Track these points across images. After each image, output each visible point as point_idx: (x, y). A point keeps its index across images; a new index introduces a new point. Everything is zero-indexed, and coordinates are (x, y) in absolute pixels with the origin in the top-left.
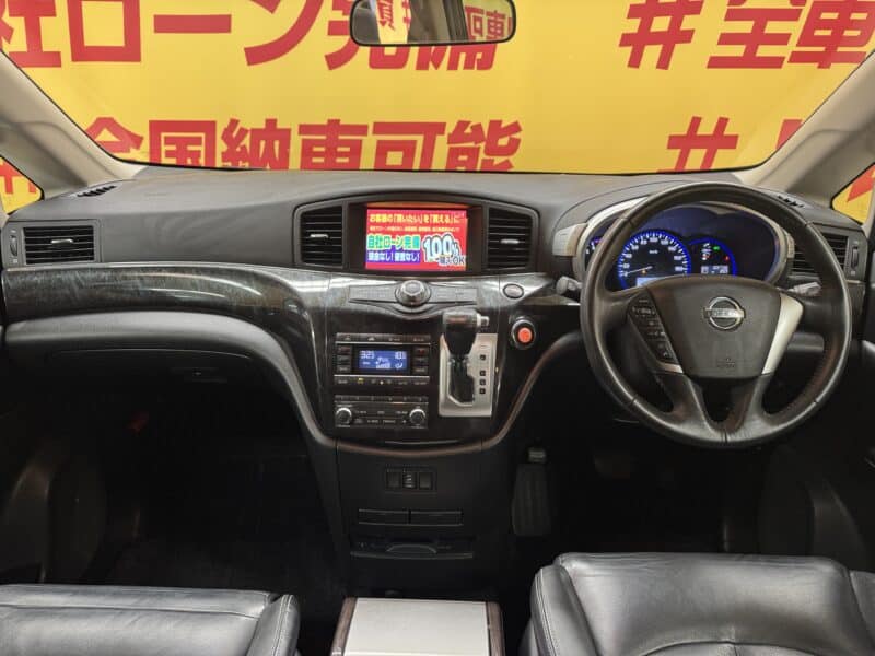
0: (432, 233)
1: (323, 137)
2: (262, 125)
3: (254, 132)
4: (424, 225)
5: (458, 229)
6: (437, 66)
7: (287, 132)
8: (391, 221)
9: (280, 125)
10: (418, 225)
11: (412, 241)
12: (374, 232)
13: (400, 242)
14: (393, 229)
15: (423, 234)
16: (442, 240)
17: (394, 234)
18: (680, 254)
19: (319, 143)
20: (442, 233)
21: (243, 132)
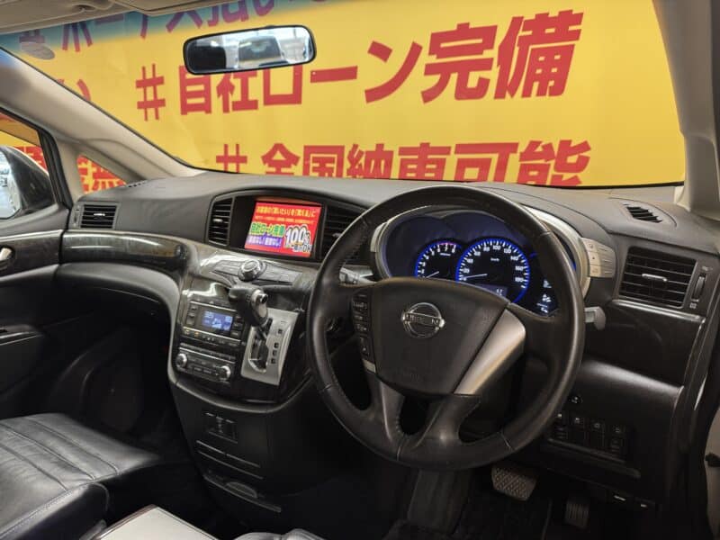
0: (293, 224)
1: (416, 157)
2: (373, 148)
3: (369, 153)
4: (290, 217)
5: (312, 222)
6: (512, 94)
7: (391, 153)
8: (269, 212)
9: (386, 148)
10: (285, 216)
11: (279, 229)
12: (257, 220)
13: (272, 229)
14: (269, 218)
15: (288, 224)
16: (299, 230)
17: (269, 223)
18: (523, 265)
19: (412, 161)
20: (300, 224)
21: (361, 153)
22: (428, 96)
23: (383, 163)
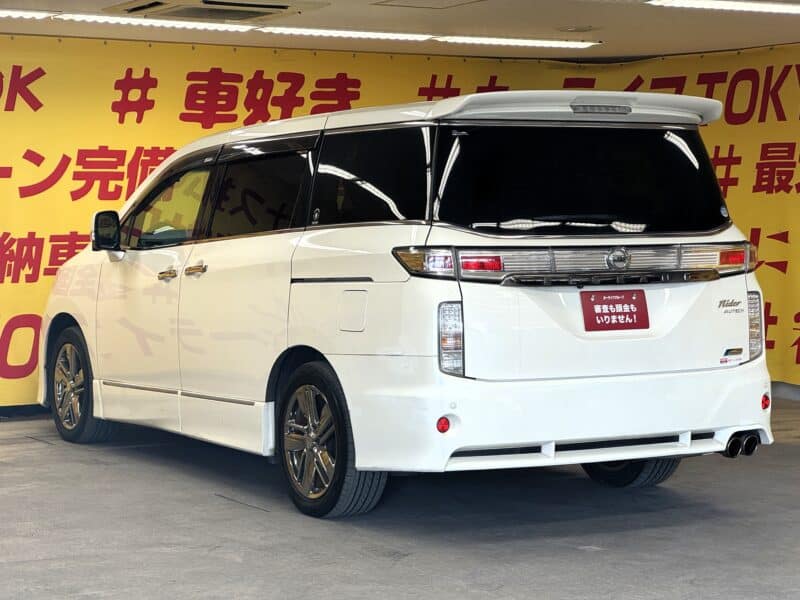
1: (66, 243)
2: (25, 236)
3: (20, 240)
7: (42, 240)
9: (37, 236)
19: (63, 247)
21: (13, 241)
22: (77, 195)
23: (34, 248)
